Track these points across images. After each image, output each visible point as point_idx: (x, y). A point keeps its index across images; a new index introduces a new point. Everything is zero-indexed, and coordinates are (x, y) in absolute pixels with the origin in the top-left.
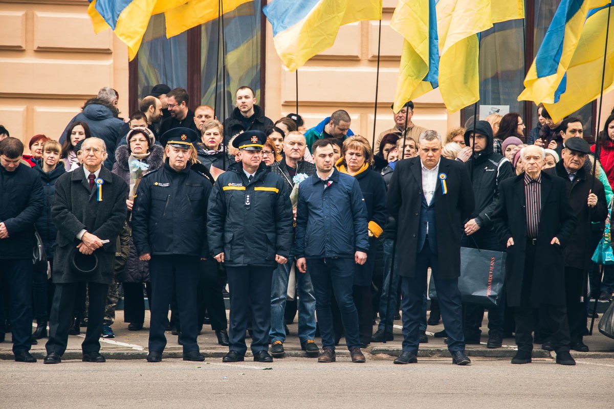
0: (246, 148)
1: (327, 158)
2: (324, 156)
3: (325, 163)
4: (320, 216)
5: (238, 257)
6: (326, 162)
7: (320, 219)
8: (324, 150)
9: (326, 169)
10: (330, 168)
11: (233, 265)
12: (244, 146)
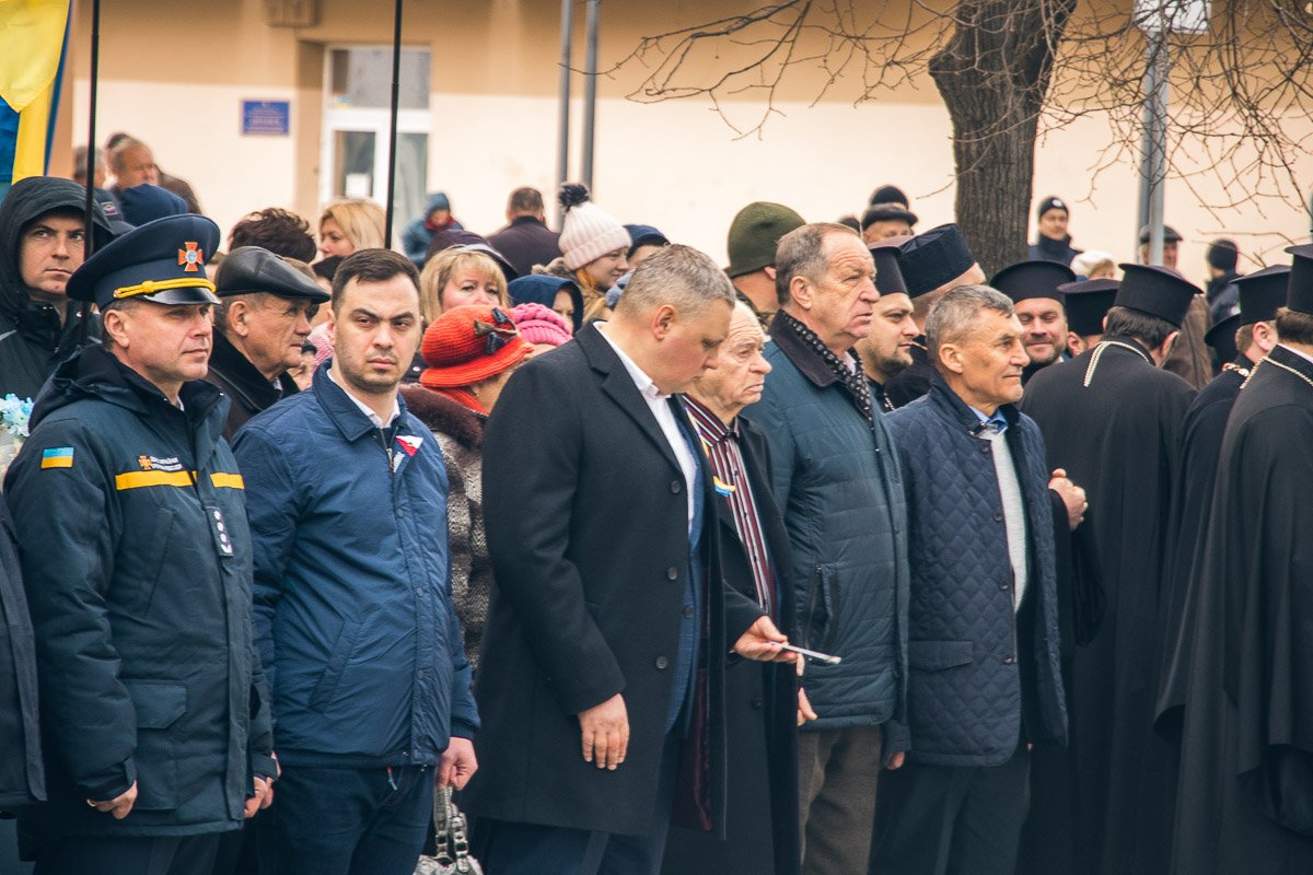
0: (152, 294)
1: (384, 334)
2: (369, 319)
3: (371, 350)
4: (397, 585)
5: (196, 793)
6: (377, 346)
7: (399, 597)
8: (375, 296)
9: (372, 377)
10: (389, 378)
11: (181, 832)
12: (148, 285)
